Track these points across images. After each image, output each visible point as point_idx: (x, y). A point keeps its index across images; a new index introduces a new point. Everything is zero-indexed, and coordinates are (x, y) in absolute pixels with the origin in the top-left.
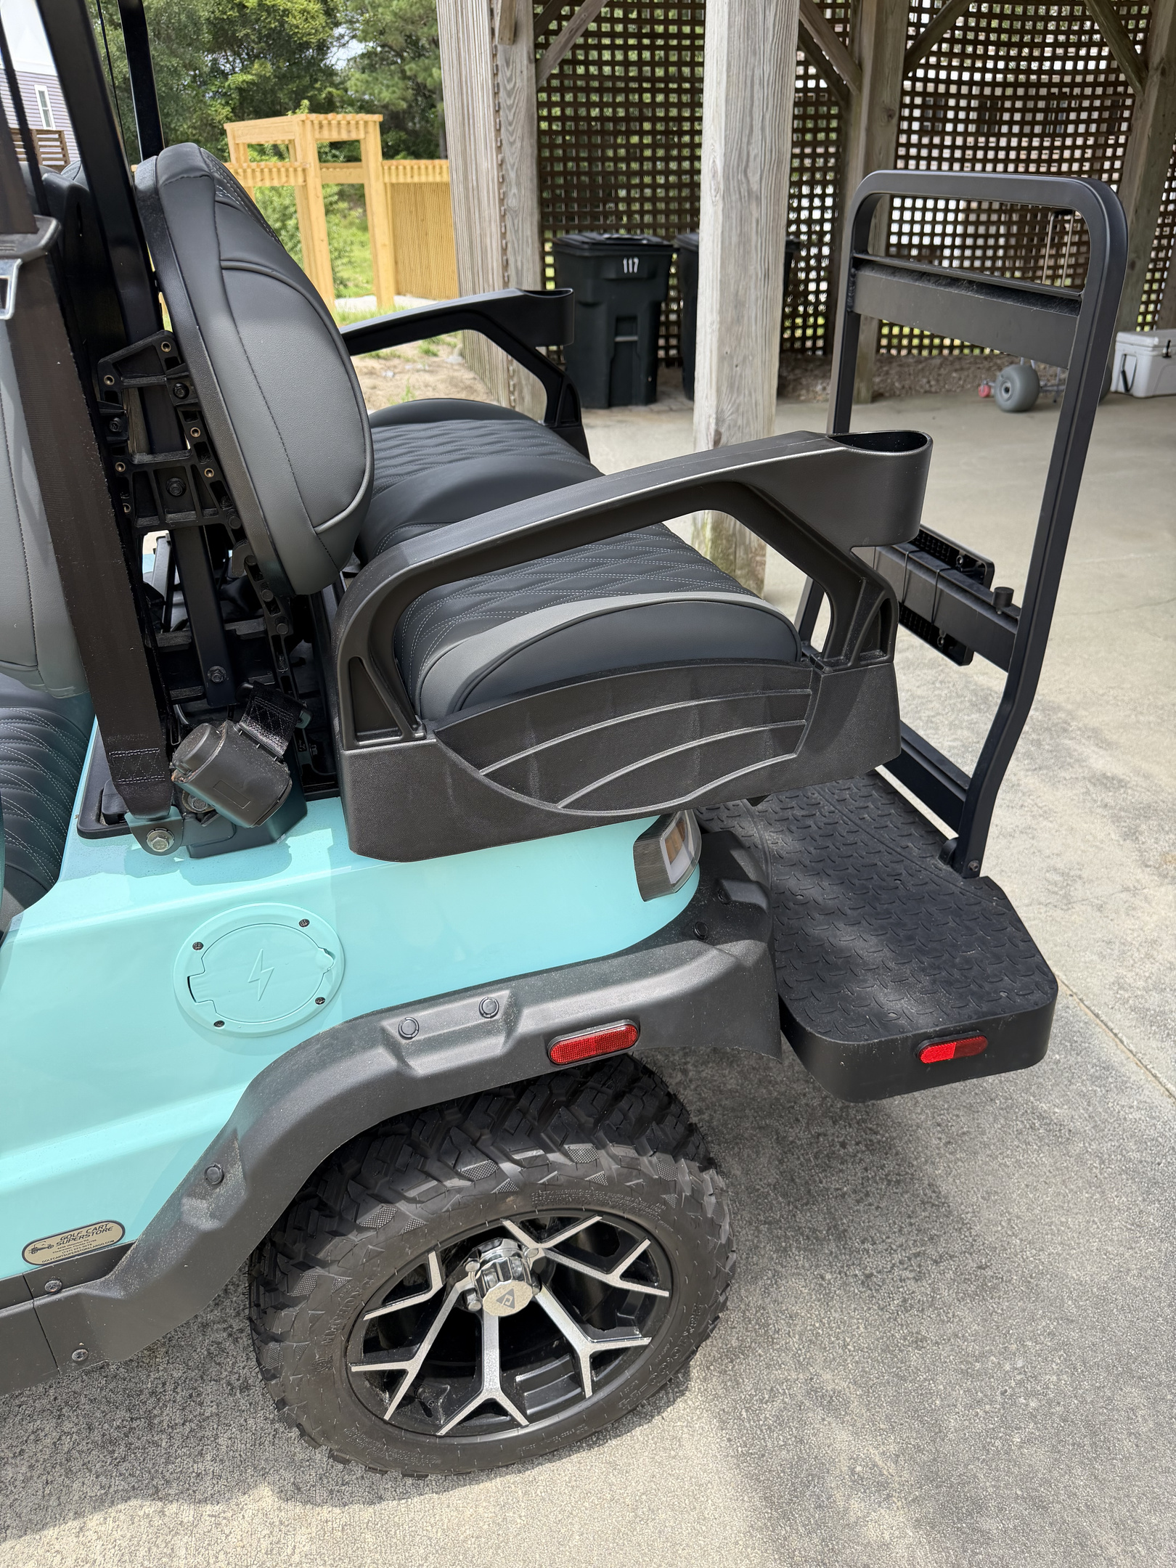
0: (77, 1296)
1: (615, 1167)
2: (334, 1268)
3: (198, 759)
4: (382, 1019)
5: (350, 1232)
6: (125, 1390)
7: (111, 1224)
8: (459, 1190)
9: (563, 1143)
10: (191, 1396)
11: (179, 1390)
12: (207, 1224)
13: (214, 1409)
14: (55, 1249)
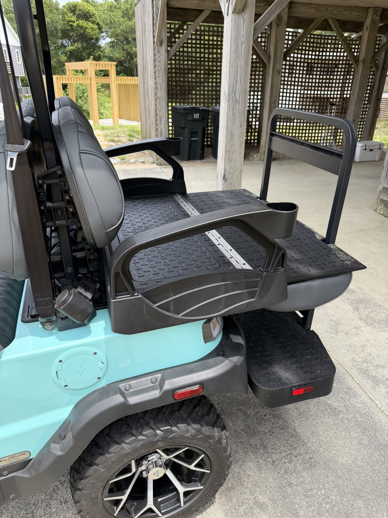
0: (14, 476)
1: (194, 431)
2: (100, 466)
3: (64, 302)
4: (119, 384)
5: (106, 454)
6: (24, 503)
7: (26, 452)
8: (143, 440)
9: (177, 424)
10: (47, 505)
11: (43, 503)
12: (59, 453)
13: (55, 510)
14: (7, 461)
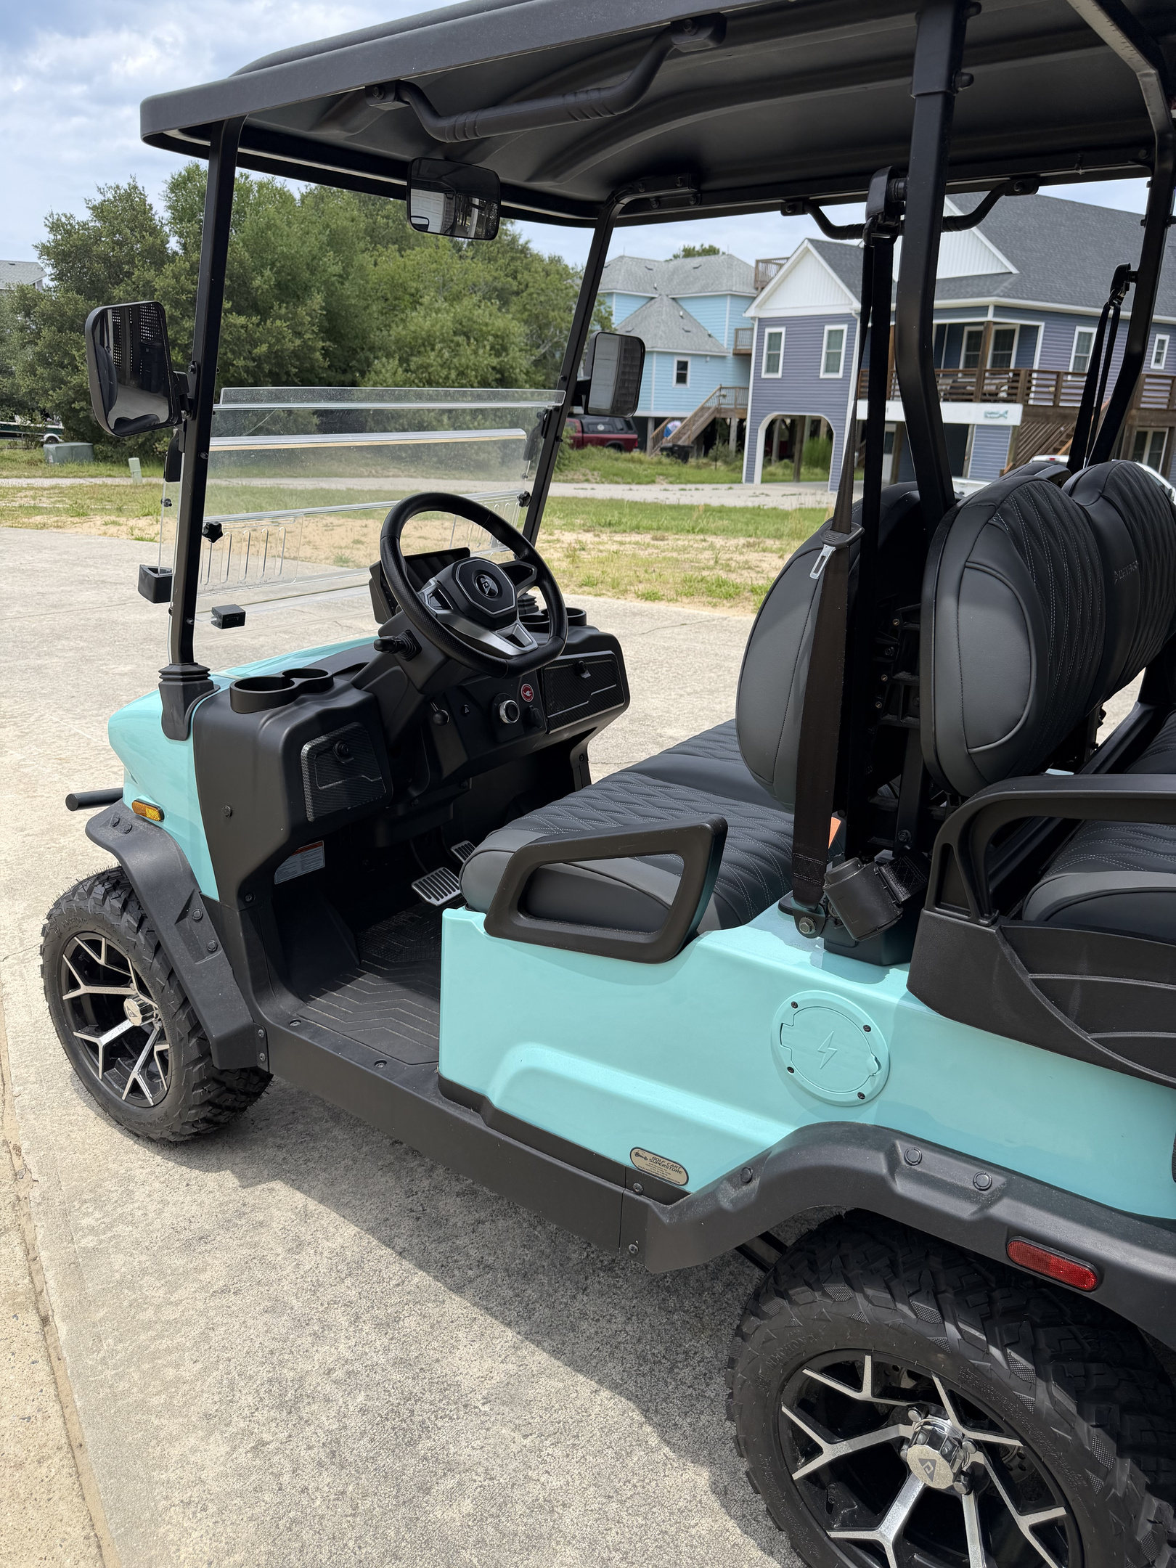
2: (796, 1309)
4: (897, 1138)
5: (818, 1291)
7: (681, 1170)
8: (905, 1316)
9: (1007, 1345)
12: (727, 1204)
14: (648, 1162)
